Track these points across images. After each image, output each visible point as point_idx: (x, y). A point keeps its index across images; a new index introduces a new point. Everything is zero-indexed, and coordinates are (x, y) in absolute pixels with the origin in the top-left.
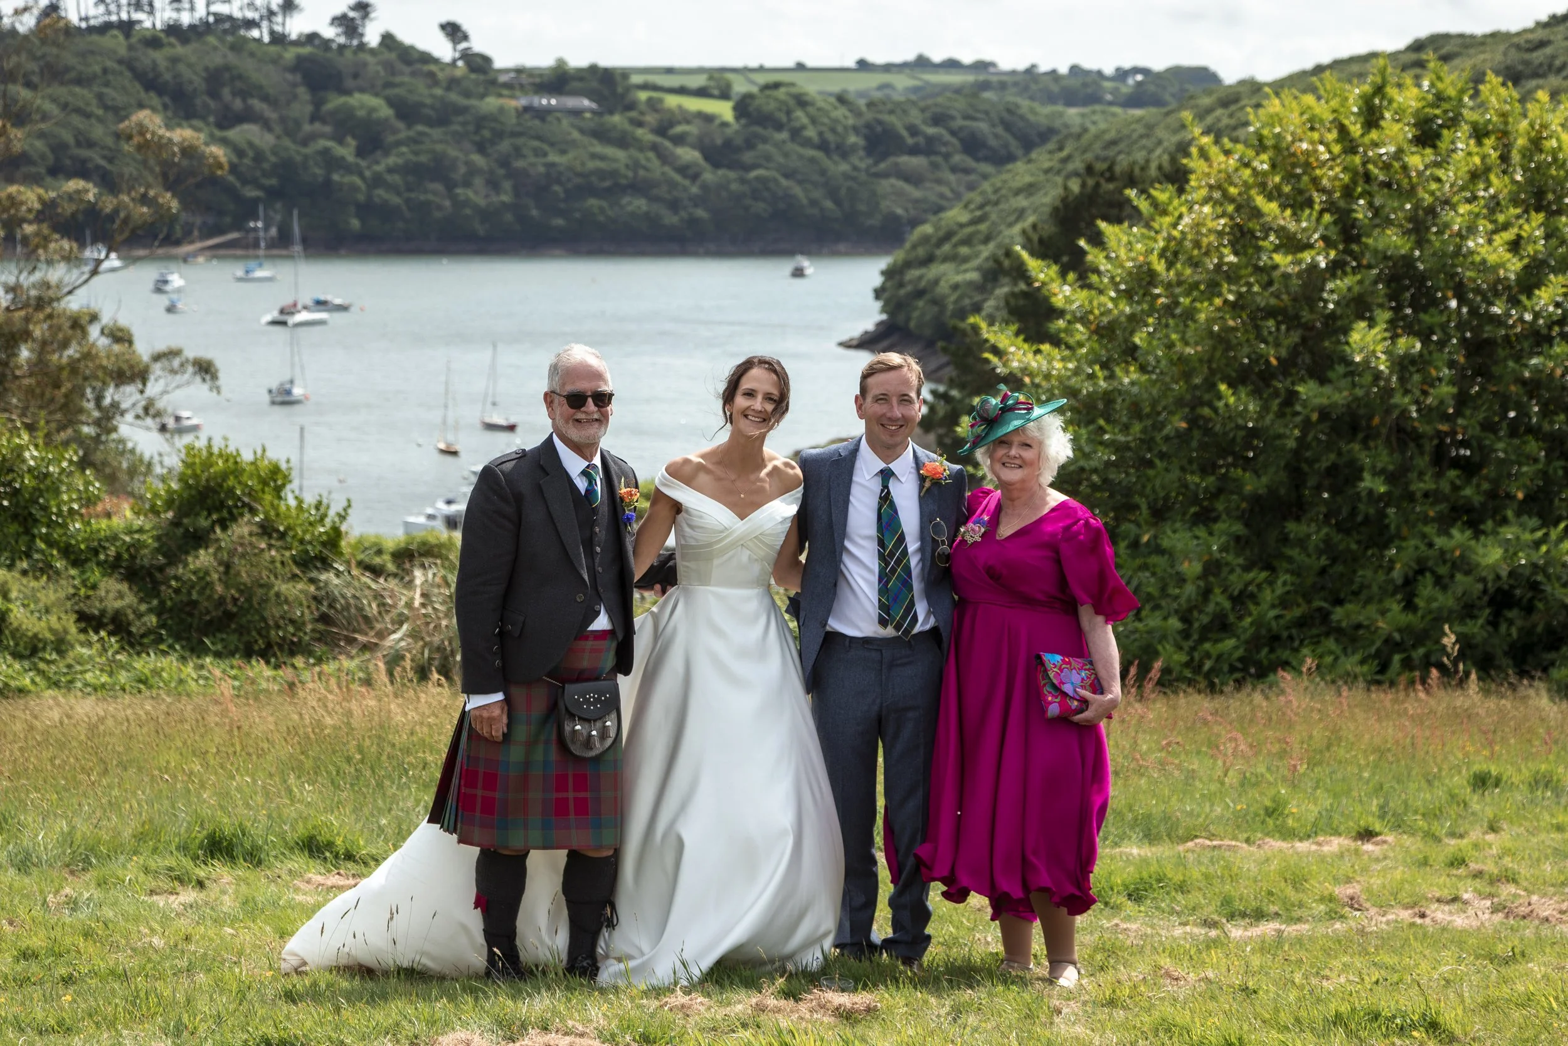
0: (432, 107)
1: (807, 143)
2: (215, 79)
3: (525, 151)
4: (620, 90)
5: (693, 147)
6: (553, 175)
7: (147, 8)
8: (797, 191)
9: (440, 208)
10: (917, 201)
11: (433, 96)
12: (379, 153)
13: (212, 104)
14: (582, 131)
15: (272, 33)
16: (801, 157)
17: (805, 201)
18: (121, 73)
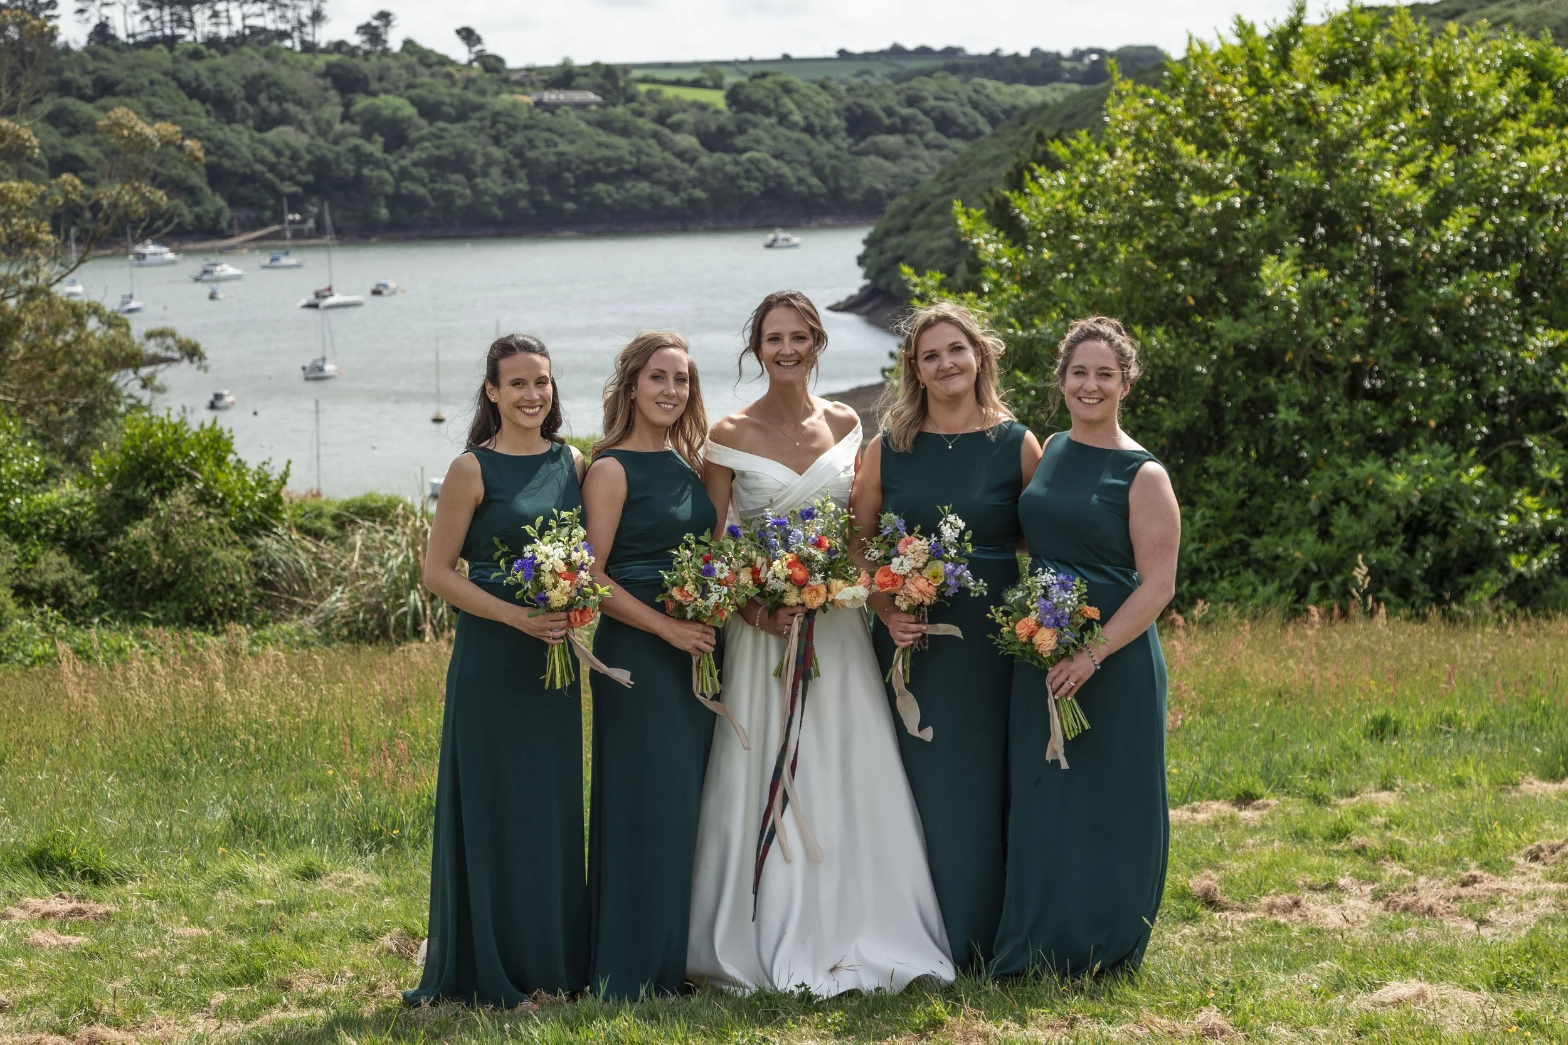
0: (452, 105)
1: (793, 126)
2: (254, 86)
3: (538, 142)
4: (622, 84)
5: (690, 134)
6: (563, 163)
7: (188, 24)
8: (785, 170)
9: (462, 196)
10: (894, 176)
11: (452, 95)
12: (404, 148)
13: (251, 110)
14: (588, 122)
15: (303, 42)
16: (788, 139)
17: (793, 180)
18: (166, 84)
